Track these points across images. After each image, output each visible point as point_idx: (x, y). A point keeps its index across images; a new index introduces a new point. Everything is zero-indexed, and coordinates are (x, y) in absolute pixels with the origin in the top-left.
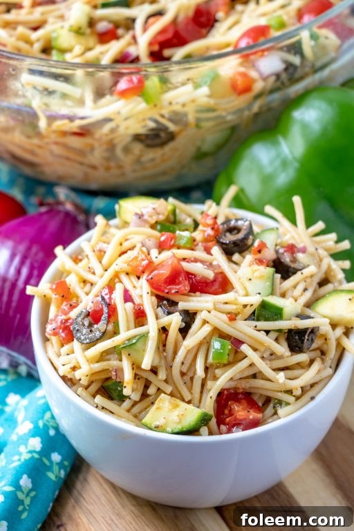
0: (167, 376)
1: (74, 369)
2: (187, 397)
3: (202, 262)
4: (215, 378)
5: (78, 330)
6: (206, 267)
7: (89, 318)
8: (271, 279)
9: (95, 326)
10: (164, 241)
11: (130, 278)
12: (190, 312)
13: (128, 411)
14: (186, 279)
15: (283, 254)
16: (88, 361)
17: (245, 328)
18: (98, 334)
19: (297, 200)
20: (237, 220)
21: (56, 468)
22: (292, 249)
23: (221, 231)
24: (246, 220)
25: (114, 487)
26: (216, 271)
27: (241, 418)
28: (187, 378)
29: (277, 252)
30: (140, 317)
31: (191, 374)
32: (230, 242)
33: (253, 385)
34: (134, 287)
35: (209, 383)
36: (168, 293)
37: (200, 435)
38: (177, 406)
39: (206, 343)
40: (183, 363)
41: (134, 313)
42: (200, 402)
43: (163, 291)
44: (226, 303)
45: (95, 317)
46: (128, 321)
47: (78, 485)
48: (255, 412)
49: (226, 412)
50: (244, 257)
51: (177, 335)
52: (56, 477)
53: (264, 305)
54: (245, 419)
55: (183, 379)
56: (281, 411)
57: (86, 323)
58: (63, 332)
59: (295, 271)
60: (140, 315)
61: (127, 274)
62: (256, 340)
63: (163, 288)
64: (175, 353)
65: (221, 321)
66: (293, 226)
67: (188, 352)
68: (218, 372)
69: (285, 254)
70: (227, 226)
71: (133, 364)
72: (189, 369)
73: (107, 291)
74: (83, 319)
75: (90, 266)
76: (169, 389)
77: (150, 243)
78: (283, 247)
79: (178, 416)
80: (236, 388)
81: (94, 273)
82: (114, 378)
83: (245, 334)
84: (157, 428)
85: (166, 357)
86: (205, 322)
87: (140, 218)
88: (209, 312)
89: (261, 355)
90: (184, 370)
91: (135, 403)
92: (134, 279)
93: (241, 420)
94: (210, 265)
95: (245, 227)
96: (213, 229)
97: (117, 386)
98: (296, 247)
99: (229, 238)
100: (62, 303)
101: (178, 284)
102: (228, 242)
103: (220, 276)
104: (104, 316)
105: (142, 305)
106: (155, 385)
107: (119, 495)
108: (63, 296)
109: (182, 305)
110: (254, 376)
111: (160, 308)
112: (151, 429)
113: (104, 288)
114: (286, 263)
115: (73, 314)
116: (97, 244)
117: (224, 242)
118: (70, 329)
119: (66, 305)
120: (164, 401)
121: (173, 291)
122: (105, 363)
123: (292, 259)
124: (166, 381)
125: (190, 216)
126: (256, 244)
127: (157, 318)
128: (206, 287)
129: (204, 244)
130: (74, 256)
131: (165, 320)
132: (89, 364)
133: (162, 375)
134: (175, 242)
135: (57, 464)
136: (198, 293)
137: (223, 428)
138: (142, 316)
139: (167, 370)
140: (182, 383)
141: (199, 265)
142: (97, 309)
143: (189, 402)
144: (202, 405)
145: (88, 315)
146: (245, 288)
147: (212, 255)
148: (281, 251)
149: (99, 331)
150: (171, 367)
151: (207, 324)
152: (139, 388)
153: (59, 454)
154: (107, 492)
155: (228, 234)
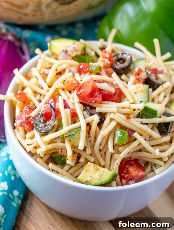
0: (91, 151)
1: (35, 148)
2: (103, 163)
3: (107, 82)
4: (119, 152)
5: (37, 125)
6: (110, 85)
7: (43, 117)
8: (147, 92)
9: (48, 123)
10: (82, 68)
11: (65, 92)
12: (103, 113)
13: (67, 171)
14: (99, 94)
15: (151, 75)
16: (44, 143)
17: (135, 123)
18: (50, 127)
19: (156, 41)
20: (123, 54)
21: (16, 199)
22: (155, 71)
23: (114, 61)
24: (129, 55)
25: (49, 209)
26: (116, 88)
27: (135, 175)
28: (102, 153)
29: (147, 73)
30: (74, 117)
31: (105, 150)
32: (120, 68)
33: (139, 156)
34: (69, 98)
35: (116, 156)
36: (90, 102)
37: (112, 186)
38: (98, 169)
39: (113, 132)
40: (100, 144)
41: (71, 115)
42: (110, 166)
43: (87, 101)
44: (124, 108)
45: (47, 116)
46: (67, 120)
47: (28, 208)
48: (141, 172)
49: (125, 171)
50: (129, 78)
51: (96, 128)
52: (17, 205)
53: (146, 109)
54: (136, 176)
55: (100, 153)
56: (156, 171)
57: (42, 121)
58: (27, 125)
59: (158, 86)
60: (74, 116)
61: (63, 90)
62: (142, 130)
63: (86, 100)
64: (96, 138)
65: (122, 119)
66: (154, 57)
67: (103, 138)
68: (120, 149)
69: (152, 75)
70: (117, 57)
71: (72, 146)
72: (104, 147)
73: (52, 100)
74: (40, 118)
75: (39, 83)
76: (92, 159)
77: (74, 69)
78: (150, 70)
79: (99, 175)
80: (130, 158)
81: (42, 88)
82: (60, 153)
83: (136, 126)
84: (86, 183)
85: (90, 141)
86: (112, 120)
87: (66, 53)
88: (115, 114)
89: (144, 138)
90: (101, 148)
91: (71, 167)
92: (68, 93)
93: (134, 177)
94: (112, 84)
95: (128, 59)
96: (109, 60)
97: (61, 157)
98: (158, 70)
99: (119, 66)
100: (24, 107)
101: (96, 97)
102: (119, 68)
103: (118, 91)
104: (52, 117)
105: (75, 110)
106: (84, 157)
107: (52, 213)
108: (24, 102)
109: (98, 110)
110: (140, 150)
111: (85, 111)
112: (82, 183)
113: (50, 98)
114: (153, 81)
115: (33, 114)
116: (41, 69)
117: (117, 68)
118: (31, 123)
119: (27, 108)
120: (90, 166)
121: (93, 102)
122: (55, 144)
123: (156, 78)
124: (91, 155)
125: (93, 50)
126: (136, 70)
127: (85, 118)
128: (110, 97)
129: (105, 70)
130: (25, 75)
131: (90, 119)
132: (45, 145)
133: (89, 151)
134: (89, 69)
135: (17, 197)
136: (106, 102)
137: (124, 181)
138: (75, 116)
139: (91, 148)
140: (100, 156)
141: (106, 84)
142: (48, 112)
143: (104, 167)
144: (111, 168)
145: (43, 115)
146: (133, 98)
147: (112, 78)
148: (149, 73)
149: (51, 125)
150: (94, 146)
151: (113, 121)
152: (74, 158)
153: (17, 191)
154: (44, 211)
155: (118, 63)
